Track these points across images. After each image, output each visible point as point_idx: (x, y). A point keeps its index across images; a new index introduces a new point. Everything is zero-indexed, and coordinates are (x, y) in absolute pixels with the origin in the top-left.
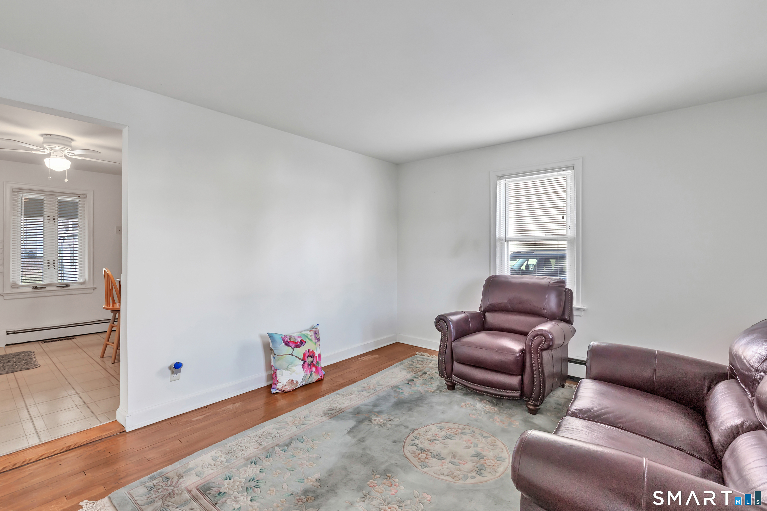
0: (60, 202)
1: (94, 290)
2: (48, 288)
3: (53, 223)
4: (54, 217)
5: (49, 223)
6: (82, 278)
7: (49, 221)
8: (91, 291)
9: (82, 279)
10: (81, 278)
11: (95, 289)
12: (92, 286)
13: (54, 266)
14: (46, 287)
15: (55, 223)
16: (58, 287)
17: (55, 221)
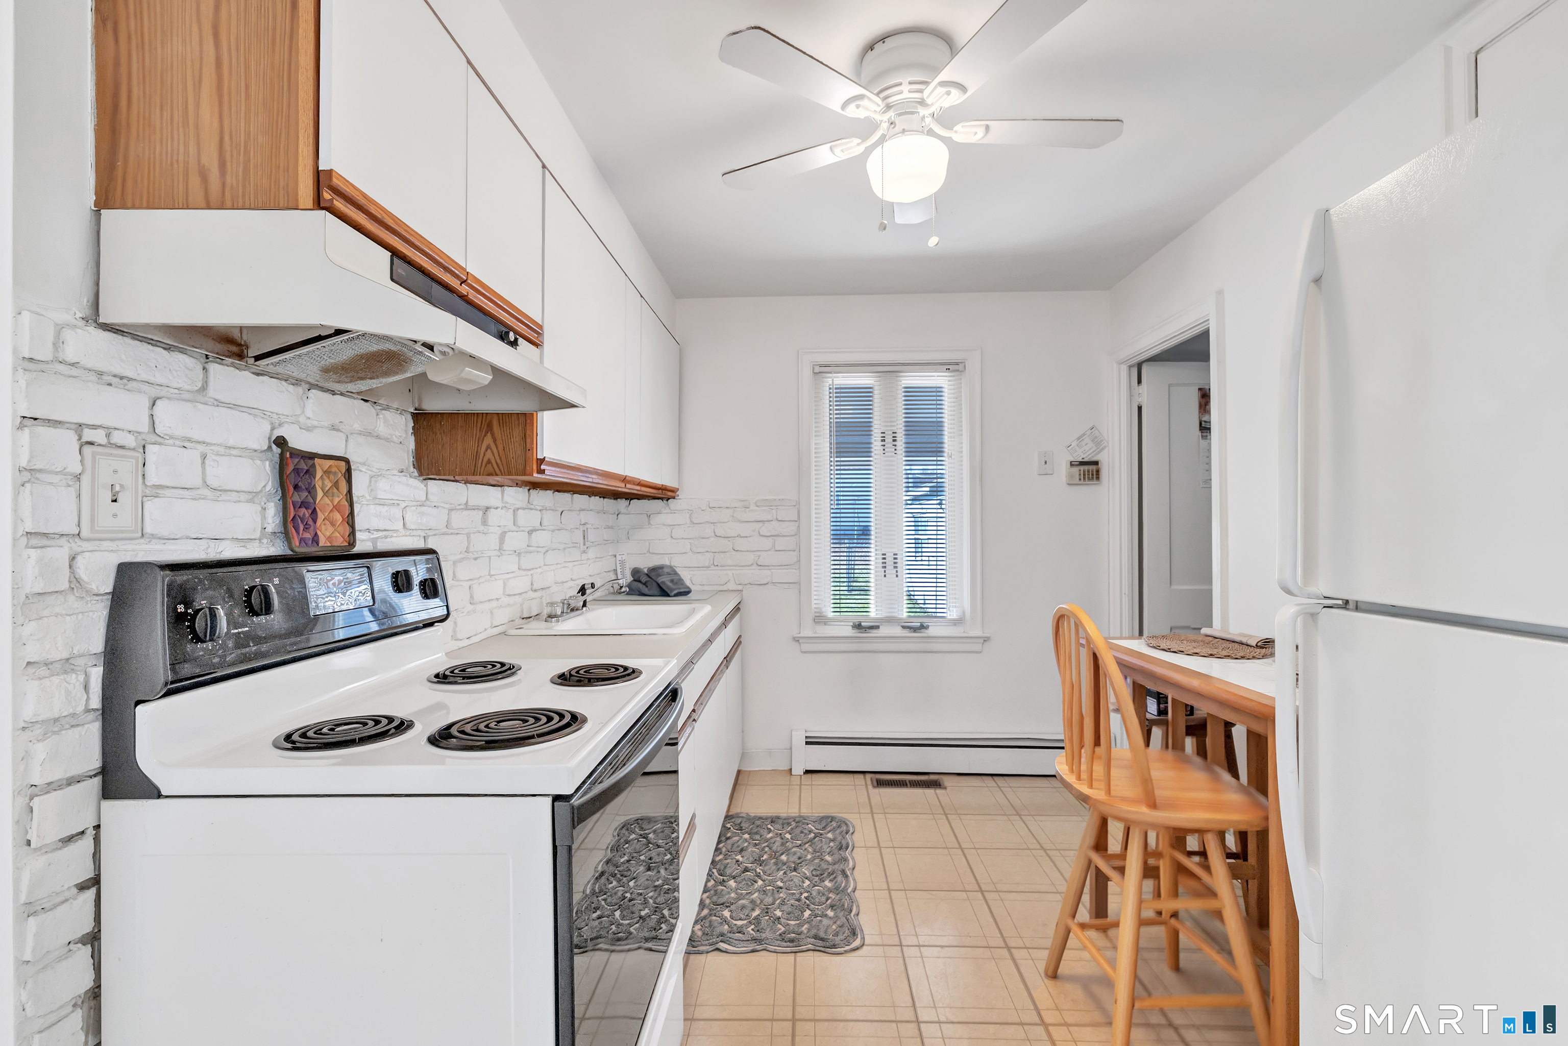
0: (909, 390)
1: (985, 643)
2: (884, 631)
3: (892, 452)
4: (893, 433)
5: (884, 450)
6: (955, 607)
7: (884, 446)
8: (978, 647)
9: (956, 610)
10: (953, 607)
11: (986, 640)
12: (978, 633)
13: (894, 571)
14: (880, 627)
15: (895, 450)
16: (904, 627)
17: (895, 445)
